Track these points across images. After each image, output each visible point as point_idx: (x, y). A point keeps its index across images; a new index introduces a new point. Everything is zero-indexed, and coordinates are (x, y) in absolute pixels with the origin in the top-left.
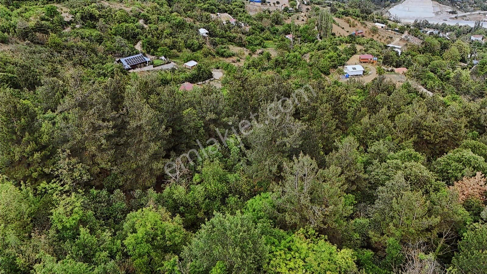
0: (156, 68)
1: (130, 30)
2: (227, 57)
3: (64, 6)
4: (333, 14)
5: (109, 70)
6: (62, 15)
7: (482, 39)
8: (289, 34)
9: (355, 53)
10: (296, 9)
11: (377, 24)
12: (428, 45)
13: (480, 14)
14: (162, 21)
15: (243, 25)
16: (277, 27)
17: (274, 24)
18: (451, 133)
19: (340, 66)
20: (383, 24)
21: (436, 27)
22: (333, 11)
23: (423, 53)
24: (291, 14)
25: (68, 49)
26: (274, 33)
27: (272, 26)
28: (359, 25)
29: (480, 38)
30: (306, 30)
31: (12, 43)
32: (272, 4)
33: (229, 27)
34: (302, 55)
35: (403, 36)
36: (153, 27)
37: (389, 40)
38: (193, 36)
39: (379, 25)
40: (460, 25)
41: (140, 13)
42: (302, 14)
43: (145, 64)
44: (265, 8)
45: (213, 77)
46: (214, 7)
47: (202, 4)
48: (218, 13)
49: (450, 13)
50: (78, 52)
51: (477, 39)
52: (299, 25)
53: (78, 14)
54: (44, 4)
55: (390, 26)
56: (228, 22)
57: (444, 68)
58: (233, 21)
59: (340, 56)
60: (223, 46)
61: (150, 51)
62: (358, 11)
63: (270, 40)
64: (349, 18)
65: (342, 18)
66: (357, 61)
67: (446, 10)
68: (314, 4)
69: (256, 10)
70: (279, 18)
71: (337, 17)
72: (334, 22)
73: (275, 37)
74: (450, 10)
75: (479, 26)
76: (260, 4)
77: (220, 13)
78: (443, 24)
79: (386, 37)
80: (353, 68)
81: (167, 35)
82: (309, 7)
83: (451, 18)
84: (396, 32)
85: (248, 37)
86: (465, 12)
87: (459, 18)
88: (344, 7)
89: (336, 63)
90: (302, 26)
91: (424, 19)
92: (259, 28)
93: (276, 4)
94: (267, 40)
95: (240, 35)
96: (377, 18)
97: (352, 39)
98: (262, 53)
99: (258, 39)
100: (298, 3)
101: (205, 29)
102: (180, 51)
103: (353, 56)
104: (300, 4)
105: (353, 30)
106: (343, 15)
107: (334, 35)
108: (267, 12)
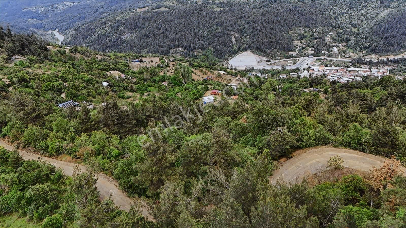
1: (55, 87)
2: (126, 99)
4: (191, 67)
7: (286, 76)
8: (164, 82)
9: (208, 90)
10: (165, 65)
11: (220, 72)
12: (252, 83)
13: (284, 61)
15: (130, 78)
16: (154, 78)
17: (152, 76)
19: (200, 98)
20: (224, 71)
21: (259, 71)
22: (191, 65)
24: (162, 68)
26: (153, 82)
28: (209, 73)
30: (175, 78)
32: (148, 63)
33: (121, 80)
34: (176, 94)
35: (237, 78)
36: (71, 83)
37: (229, 81)
38: (100, 87)
39: (222, 72)
40: (273, 69)
42: (170, 68)
44: (143, 65)
46: (107, 67)
47: (97, 65)
48: (110, 71)
49: (266, 61)
51: (283, 76)
52: (169, 76)
55: (228, 72)
56: (120, 77)
58: (123, 76)
59: (199, 92)
60: (122, 92)
62: (207, 64)
63: (152, 86)
64: (202, 69)
65: (197, 69)
66: (209, 94)
67: (264, 60)
68: (178, 61)
69: (137, 67)
70: (155, 71)
71: (194, 69)
72: (193, 72)
73: (155, 85)
74: (266, 60)
75: (284, 69)
76: (139, 63)
77: (111, 71)
78: (263, 69)
79: (227, 79)
80: (208, 98)
81: (83, 88)
82: (174, 63)
83: (268, 65)
84: (232, 76)
85: (136, 86)
86: (276, 60)
87: (273, 65)
88: (198, 62)
89: (197, 96)
90: (171, 76)
91: (251, 67)
92: (142, 79)
93: (151, 62)
94: (150, 86)
95: (131, 84)
96: (220, 68)
97: (205, 82)
98: (149, 95)
99: (144, 86)
100: (166, 61)
101: (106, 83)
102: (93, 98)
103: (207, 92)
104: (168, 61)
105: (205, 77)
106: (198, 67)
107: (193, 80)
108: (145, 68)
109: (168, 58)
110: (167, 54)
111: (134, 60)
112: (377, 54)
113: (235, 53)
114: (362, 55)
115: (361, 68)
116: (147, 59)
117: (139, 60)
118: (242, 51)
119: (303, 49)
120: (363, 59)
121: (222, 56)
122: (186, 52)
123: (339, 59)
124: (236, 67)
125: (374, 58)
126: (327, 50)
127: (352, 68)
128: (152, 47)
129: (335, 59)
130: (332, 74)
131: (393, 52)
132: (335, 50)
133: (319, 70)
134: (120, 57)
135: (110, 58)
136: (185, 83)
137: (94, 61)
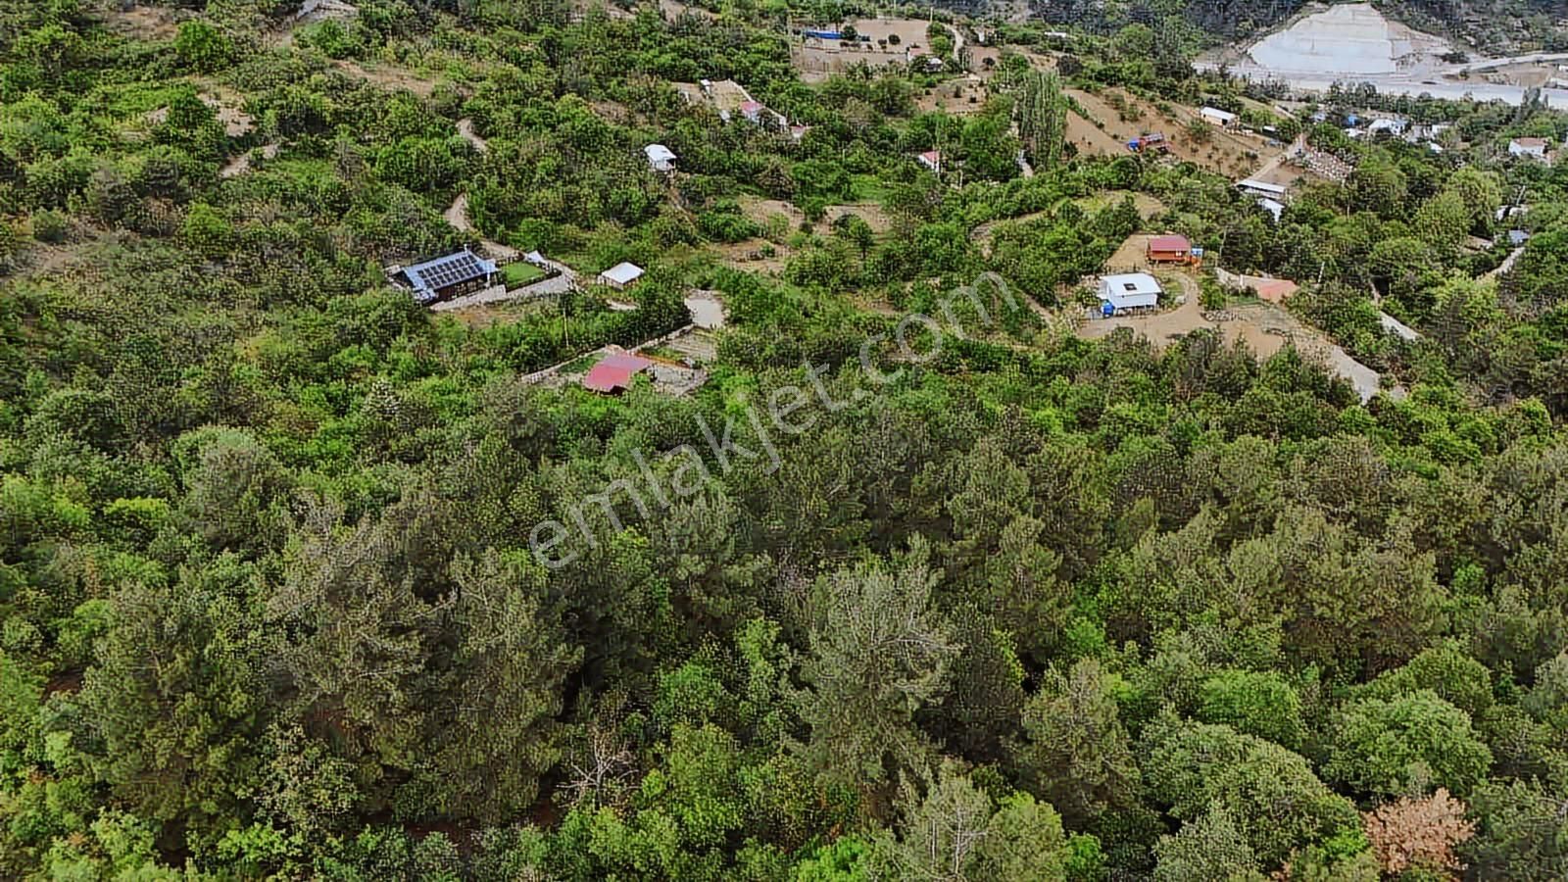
0: (513, 295)
1: (432, 161)
2: (734, 242)
3: (225, 84)
4: (1069, 79)
5: (373, 316)
6: (219, 117)
7: (1545, 151)
8: (930, 149)
9: (1136, 229)
10: (951, 62)
11: (1208, 111)
12: (1370, 185)
13: (1539, 62)
14: (529, 124)
15: (783, 121)
16: (891, 124)
17: (881, 116)
18: (1393, 600)
19: (1086, 274)
20: (1228, 111)
21: (1400, 107)
22: (1069, 69)
23: (1353, 211)
24: (934, 78)
25: (244, 247)
26: (880, 147)
27: (876, 122)
28: (1151, 113)
29: (1537, 150)
30: (983, 134)
31: (75, 241)
32: (877, 47)
33: (738, 133)
34: (970, 229)
35: (1291, 152)
36: (504, 147)
37: (1245, 164)
38: (627, 174)
39: (1213, 115)
40: (1475, 100)
41: (462, 99)
42: (972, 77)
43: (480, 281)
44: (852, 58)
45: (690, 322)
46: (692, 62)
47: (655, 52)
48: (705, 82)
49: (1444, 58)
50: (275, 256)
51: (1529, 150)
52: (959, 120)
53: (270, 113)
54: (162, 78)
55: (1249, 118)
56: (737, 116)
57: (1416, 264)
58: (752, 110)
59: (1086, 240)
60: (722, 203)
61: (494, 231)
62: (1147, 66)
63: (868, 171)
64: (1120, 91)
65: (1097, 92)
66: (1140, 259)
67: (1433, 51)
68: (1011, 43)
69: (825, 68)
70: (898, 93)
71: (1080, 88)
72: (1072, 103)
73: (883, 162)
74: (1443, 51)
75: (1533, 107)
76: (836, 44)
77: (710, 79)
78: (1422, 97)
79: (1237, 153)
80: (1129, 287)
81: (548, 174)
82: (993, 53)
83: (1449, 77)
84: (1267, 139)
85: (800, 164)
86: (1494, 56)
87: (1473, 78)
88: (1103, 52)
89: (1074, 265)
90: (969, 119)
91: (1361, 81)
92: (833, 132)
93: (888, 45)
94: (861, 171)
95: (775, 159)
96: (1208, 92)
97: (1128, 175)
98: (843, 222)
99: (832, 170)
100: (959, 40)
101: (663, 148)
102: (588, 228)
103: (1127, 242)
104: (965, 43)
105: (1131, 132)
106: (1099, 80)
107: (1071, 149)
108: (859, 73)
109: (969, 26)
111: (818, 31)
113: (1287, 9)
116: (873, 28)
117: (841, 29)
121: (1226, 20)
124: (1284, 78)
134: (761, 15)
135: (716, 17)
136: (1029, 161)
137: (644, 29)
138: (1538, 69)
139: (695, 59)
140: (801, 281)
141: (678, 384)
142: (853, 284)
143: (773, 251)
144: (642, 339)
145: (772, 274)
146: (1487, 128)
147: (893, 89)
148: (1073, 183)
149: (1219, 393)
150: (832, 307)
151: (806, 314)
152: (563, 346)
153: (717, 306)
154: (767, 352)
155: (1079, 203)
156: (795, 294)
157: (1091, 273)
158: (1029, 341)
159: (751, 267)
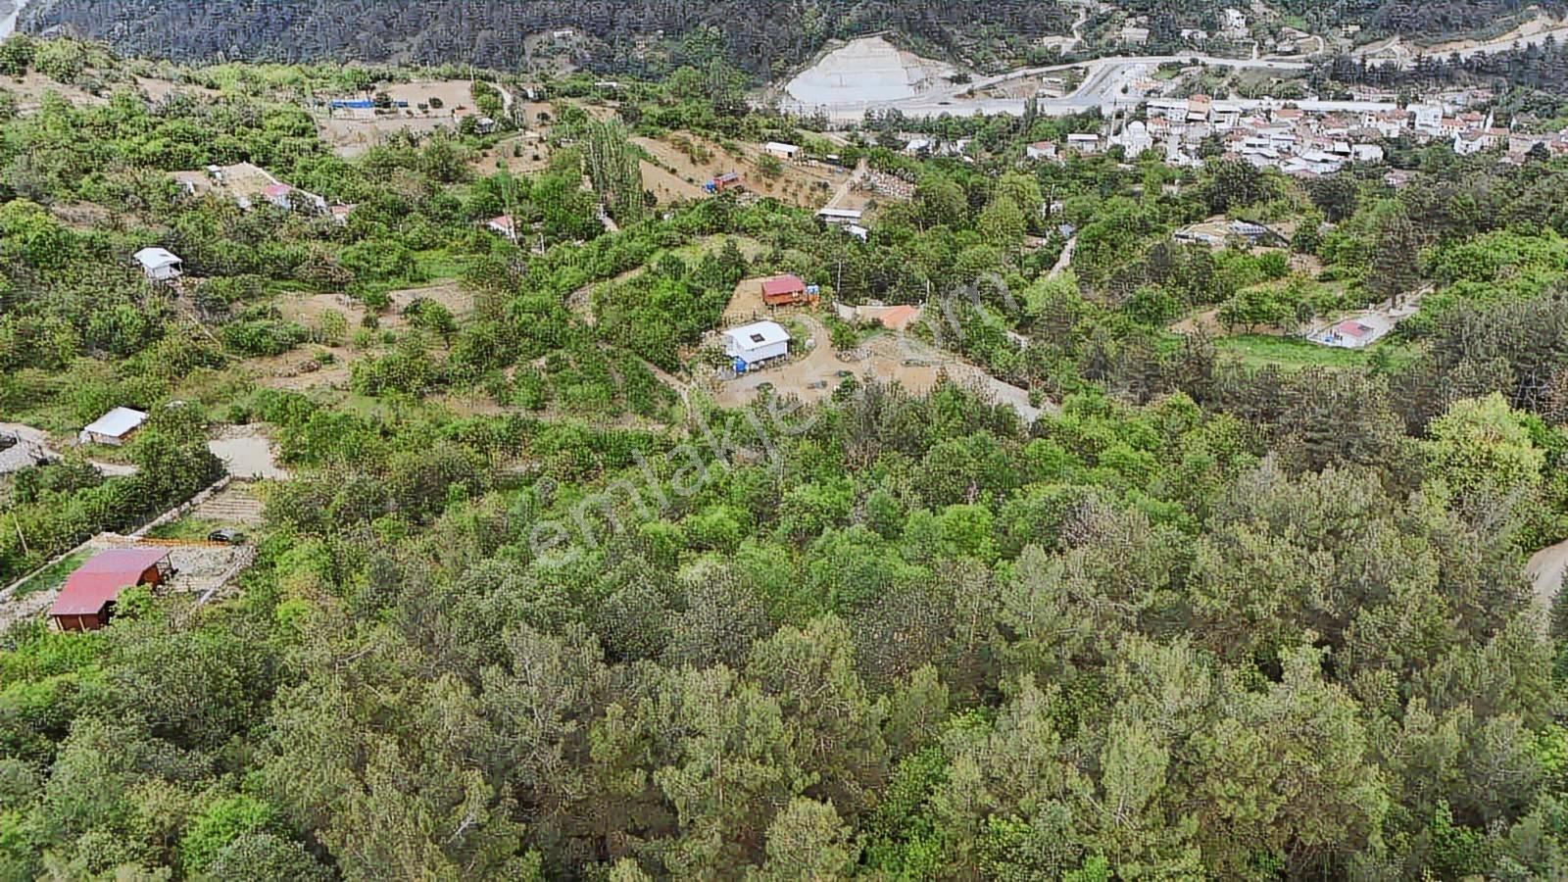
2: (277, 354)
4: (631, 126)
7: (1056, 153)
8: (501, 214)
9: (744, 274)
10: (503, 120)
11: (771, 146)
12: (935, 200)
13: (1026, 76)
15: (320, 202)
16: (450, 191)
17: (437, 184)
19: (706, 330)
20: (790, 143)
21: (925, 128)
22: (630, 115)
23: (927, 227)
24: (489, 139)
26: (443, 218)
27: (432, 191)
28: (720, 153)
29: (1050, 151)
30: (555, 193)
32: (417, 112)
33: (260, 226)
34: (566, 297)
35: (857, 177)
37: (819, 193)
38: (112, 291)
39: (779, 150)
40: (985, 114)
42: (529, 134)
44: (392, 126)
45: (225, 473)
46: (191, 146)
47: (140, 139)
48: (213, 168)
49: (952, 80)
51: (1044, 153)
52: (526, 180)
55: (810, 149)
56: (260, 203)
58: (278, 193)
59: (698, 293)
60: (254, 308)
62: (704, 107)
63: (432, 246)
64: (684, 134)
65: (662, 138)
66: (757, 305)
67: (940, 75)
68: (563, 96)
69: (362, 139)
70: (451, 158)
71: (644, 135)
72: (640, 151)
73: (449, 235)
74: (950, 74)
75: (1033, 115)
76: (370, 113)
77: (220, 164)
78: (942, 116)
79: (809, 184)
80: (755, 338)
82: (546, 108)
83: (959, 96)
84: (832, 167)
85: (350, 248)
86: (991, 73)
87: (980, 95)
88: (659, 99)
89: (692, 322)
90: (537, 178)
91: (889, 107)
92: (383, 207)
93: (430, 108)
94: (425, 248)
95: (318, 246)
96: (768, 127)
97: (718, 217)
98: (414, 309)
99: (392, 250)
100: (508, 99)
101: (162, 251)
102: (63, 367)
103: (738, 288)
104: (515, 100)
105: (705, 175)
106: (662, 125)
107: (650, 199)
108: (402, 141)
109: (514, 83)
110: (512, 59)
111: (347, 100)
112: (1409, 38)
113: (811, 48)
114: (1345, 41)
115: (1350, 98)
116: (410, 93)
117: (373, 96)
118: (843, 39)
119: (1101, 20)
120: (1358, 62)
121: (760, 61)
122: (598, 48)
123: (1255, 61)
125: (1399, 53)
126: (1203, 23)
127: (1312, 103)
128: (440, 27)
129: (1238, 64)
130: (1251, 135)
131: (1475, 26)
132: (1236, 22)
133: (1191, 116)
134: (273, 88)
135: (214, 93)
136: (610, 215)
137: (122, 113)
138: (1027, 82)
139: (196, 143)
140: (372, 389)
141: (213, 572)
142: (441, 382)
143: (331, 357)
144: (150, 512)
145: (334, 387)
146: (1001, 138)
147: (446, 155)
148: (665, 233)
149: (898, 450)
150: (418, 420)
151: (385, 433)
152: (22, 552)
153: (262, 443)
154: (337, 501)
155: (676, 253)
156: (365, 409)
157: (711, 328)
158: (667, 419)
159: (302, 384)
